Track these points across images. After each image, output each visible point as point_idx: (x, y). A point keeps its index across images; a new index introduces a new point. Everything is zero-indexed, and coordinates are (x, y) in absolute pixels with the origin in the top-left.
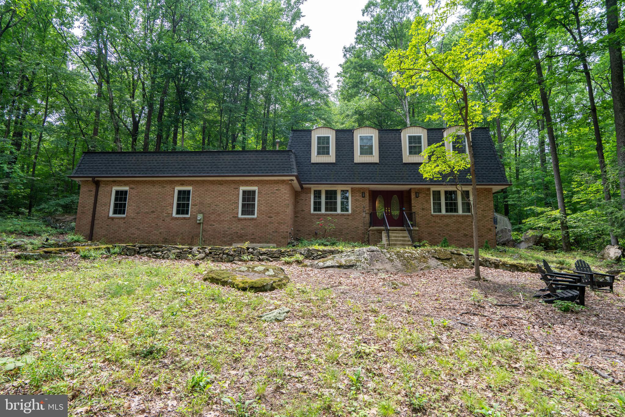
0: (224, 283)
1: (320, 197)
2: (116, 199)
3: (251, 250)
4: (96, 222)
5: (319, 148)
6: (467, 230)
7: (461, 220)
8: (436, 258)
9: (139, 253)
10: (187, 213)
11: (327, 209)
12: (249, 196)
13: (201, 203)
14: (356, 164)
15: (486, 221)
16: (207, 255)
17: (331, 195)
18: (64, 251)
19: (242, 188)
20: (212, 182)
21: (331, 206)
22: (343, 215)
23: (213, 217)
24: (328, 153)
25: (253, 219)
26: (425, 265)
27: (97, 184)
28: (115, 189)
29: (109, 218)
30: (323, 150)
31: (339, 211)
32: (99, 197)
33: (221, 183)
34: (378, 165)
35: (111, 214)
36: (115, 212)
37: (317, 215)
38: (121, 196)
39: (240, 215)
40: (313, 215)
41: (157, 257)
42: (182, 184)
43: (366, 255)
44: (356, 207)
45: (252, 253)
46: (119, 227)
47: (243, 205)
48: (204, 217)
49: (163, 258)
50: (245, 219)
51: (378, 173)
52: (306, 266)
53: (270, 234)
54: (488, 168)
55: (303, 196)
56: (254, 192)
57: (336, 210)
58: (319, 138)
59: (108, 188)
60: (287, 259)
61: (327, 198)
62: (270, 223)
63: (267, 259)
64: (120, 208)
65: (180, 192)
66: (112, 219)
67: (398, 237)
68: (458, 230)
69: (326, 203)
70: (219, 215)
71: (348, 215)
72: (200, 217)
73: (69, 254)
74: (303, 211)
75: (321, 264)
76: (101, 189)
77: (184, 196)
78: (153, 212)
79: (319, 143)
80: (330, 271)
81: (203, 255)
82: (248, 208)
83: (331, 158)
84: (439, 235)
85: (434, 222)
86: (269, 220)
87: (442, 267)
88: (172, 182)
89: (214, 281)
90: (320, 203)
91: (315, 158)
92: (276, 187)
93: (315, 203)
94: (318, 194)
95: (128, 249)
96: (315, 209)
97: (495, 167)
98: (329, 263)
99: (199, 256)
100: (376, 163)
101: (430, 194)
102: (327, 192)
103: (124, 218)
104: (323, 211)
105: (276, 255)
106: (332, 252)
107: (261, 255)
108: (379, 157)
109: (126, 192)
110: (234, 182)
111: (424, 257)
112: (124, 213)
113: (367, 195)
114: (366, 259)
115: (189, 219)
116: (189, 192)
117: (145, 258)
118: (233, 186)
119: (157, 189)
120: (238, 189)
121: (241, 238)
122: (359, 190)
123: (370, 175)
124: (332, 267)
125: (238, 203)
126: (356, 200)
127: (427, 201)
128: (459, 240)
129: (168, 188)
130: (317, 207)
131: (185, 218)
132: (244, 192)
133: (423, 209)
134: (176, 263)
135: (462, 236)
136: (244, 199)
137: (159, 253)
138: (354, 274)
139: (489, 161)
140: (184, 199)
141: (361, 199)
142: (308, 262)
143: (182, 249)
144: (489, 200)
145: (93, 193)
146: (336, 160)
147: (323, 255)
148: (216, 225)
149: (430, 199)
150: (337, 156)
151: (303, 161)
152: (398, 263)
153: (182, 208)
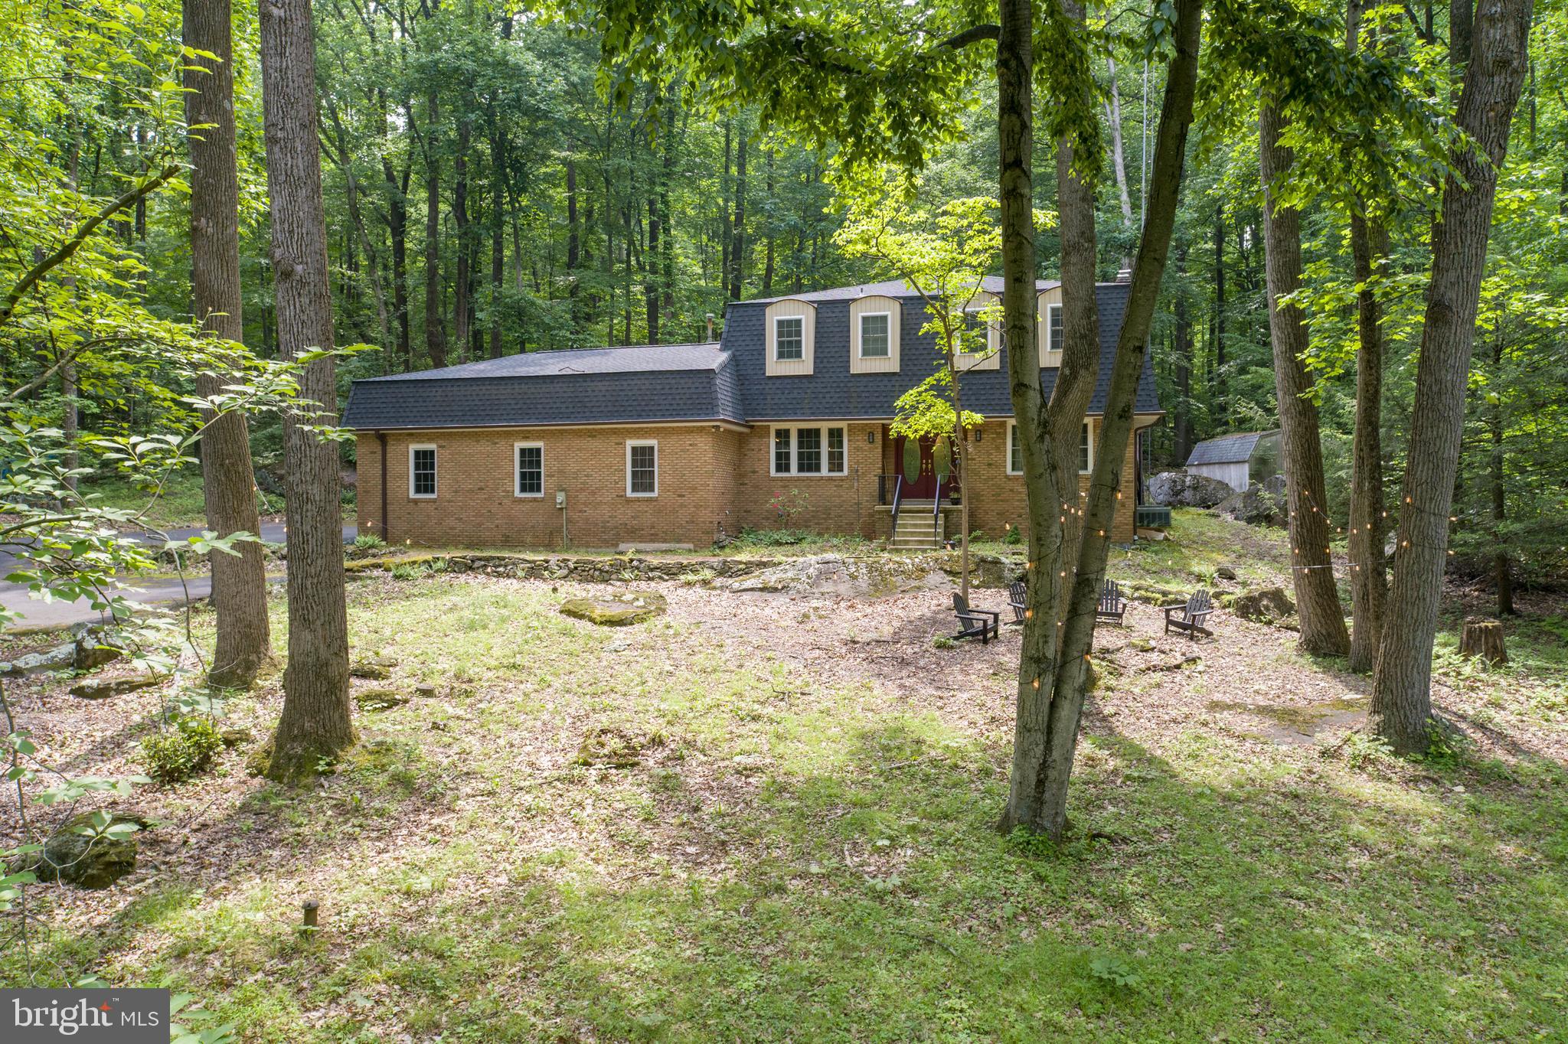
0: (581, 617)
1: (787, 444)
2: (417, 467)
3: (635, 563)
4: (389, 508)
5: (781, 344)
8: (946, 571)
9: (471, 568)
10: (539, 490)
11: (801, 469)
12: (642, 457)
13: (561, 472)
14: (854, 375)
16: (571, 571)
17: (809, 438)
18: (367, 567)
19: (630, 443)
20: (578, 434)
21: (809, 462)
22: (830, 479)
23: (582, 497)
24: (799, 355)
25: (650, 500)
26: (916, 583)
27: (383, 439)
28: (413, 447)
29: (410, 501)
30: (789, 349)
31: (825, 471)
32: (388, 464)
33: (592, 434)
34: (897, 378)
35: (412, 495)
36: (418, 490)
37: (782, 479)
38: (425, 460)
39: (629, 493)
40: (774, 479)
41: (499, 575)
42: (526, 438)
43: (811, 570)
44: (858, 463)
45: (637, 568)
46: (429, 516)
47: (634, 474)
48: (567, 497)
49: (509, 577)
50: (638, 500)
51: (896, 394)
52: (714, 588)
53: (681, 526)
55: (754, 443)
56: (652, 448)
57: (818, 469)
58: (780, 323)
59: (402, 447)
60: (691, 577)
61: (801, 445)
62: (682, 506)
63: (660, 578)
64: (425, 483)
65: (523, 451)
66: (416, 502)
67: (919, 526)
69: (801, 456)
70: (593, 493)
71: (842, 479)
72: (560, 497)
73: (376, 573)
74: (754, 472)
75: (736, 586)
76: (390, 449)
77: (531, 457)
78: (481, 489)
79: (780, 334)
80: (746, 597)
81: (566, 572)
82: (643, 480)
83: (804, 365)
85: (1010, 490)
86: (680, 500)
87: (949, 586)
88: (508, 434)
89: (570, 613)
90: (788, 455)
91: (775, 366)
92: (688, 440)
93: (779, 456)
94: (783, 435)
95: (456, 563)
96: (779, 469)
98: (748, 584)
99: (559, 573)
100: (894, 374)
101: (1005, 433)
102: (801, 432)
103: (434, 501)
104: (794, 471)
105: (674, 570)
106: (764, 565)
107: (652, 570)
108: (901, 360)
109: (432, 452)
110: (615, 432)
111: (923, 570)
112: (433, 491)
113: (878, 437)
114: (809, 577)
115: (543, 500)
116: (538, 450)
117: (482, 578)
118: (614, 439)
119: (484, 447)
120: (622, 444)
121: (633, 533)
122: (863, 428)
123: (881, 399)
124: (752, 589)
125: (624, 471)
126: (857, 449)
127: (997, 448)
129: (502, 444)
130: (783, 465)
131: (535, 500)
132: (634, 450)
133: (990, 465)
134: (527, 584)
136: (634, 464)
137: (501, 569)
138: (780, 601)
140: (531, 463)
141: (866, 446)
142: (718, 582)
143: (534, 562)
145: (379, 457)
146: (815, 368)
147: (748, 569)
148: (589, 511)
149: (1005, 444)
150: (818, 359)
151: (750, 372)
152: (863, 582)
153: (531, 482)
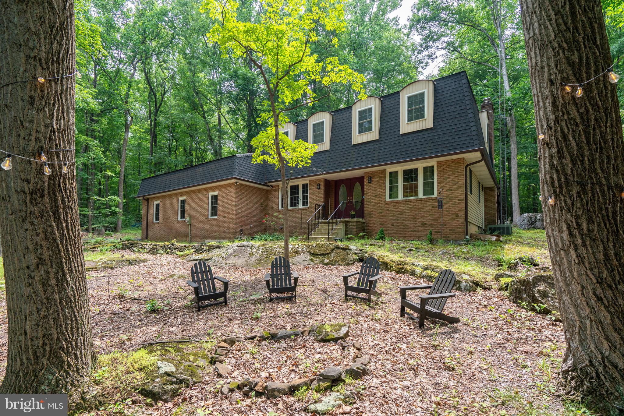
2: (156, 210)
4: (148, 227)
6: (426, 217)
7: (419, 205)
10: (184, 218)
11: (291, 205)
12: (215, 201)
13: (189, 209)
15: (452, 204)
17: (295, 190)
19: (210, 194)
20: (195, 191)
21: (295, 201)
22: (303, 209)
25: (216, 219)
27: (148, 200)
29: (154, 223)
32: (149, 210)
33: (199, 191)
34: (328, 153)
36: (156, 219)
38: (158, 207)
39: (210, 217)
40: (280, 211)
42: (181, 195)
44: (313, 200)
46: (157, 230)
47: (211, 208)
48: (190, 220)
50: (212, 220)
51: (327, 161)
53: (224, 232)
54: (454, 131)
55: (273, 194)
56: (217, 196)
57: (297, 205)
59: (153, 203)
61: (291, 194)
62: (225, 222)
65: (181, 201)
68: (414, 219)
69: (291, 199)
70: (198, 218)
71: (307, 209)
76: (150, 204)
77: (183, 204)
84: (393, 225)
85: (388, 210)
86: (224, 219)
92: (227, 190)
93: (283, 199)
96: (282, 206)
97: (463, 128)
100: (327, 151)
101: (385, 177)
102: (291, 187)
103: (159, 223)
108: (331, 143)
109: (159, 204)
110: (206, 189)
112: (159, 220)
113: (322, 186)
115: (185, 221)
116: (184, 201)
118: (205, 193)
119: (170, 201)
120: (207, 195)
122: (315, 181)
123: (320, 165)
125: (208, 206)
126: (313, 193)
127: (380, 186)
128: (415, 231)
129: (175, 199)
132: (212, 197)
133: (376, 196)
135: (419, 226)
136: (212, 203)
139: (456, 120)
140: (183, 206)
141: (317, 191)
144: (458, 176)
145: (147, 207)
148: (197, 226)
149: (385, 183)
